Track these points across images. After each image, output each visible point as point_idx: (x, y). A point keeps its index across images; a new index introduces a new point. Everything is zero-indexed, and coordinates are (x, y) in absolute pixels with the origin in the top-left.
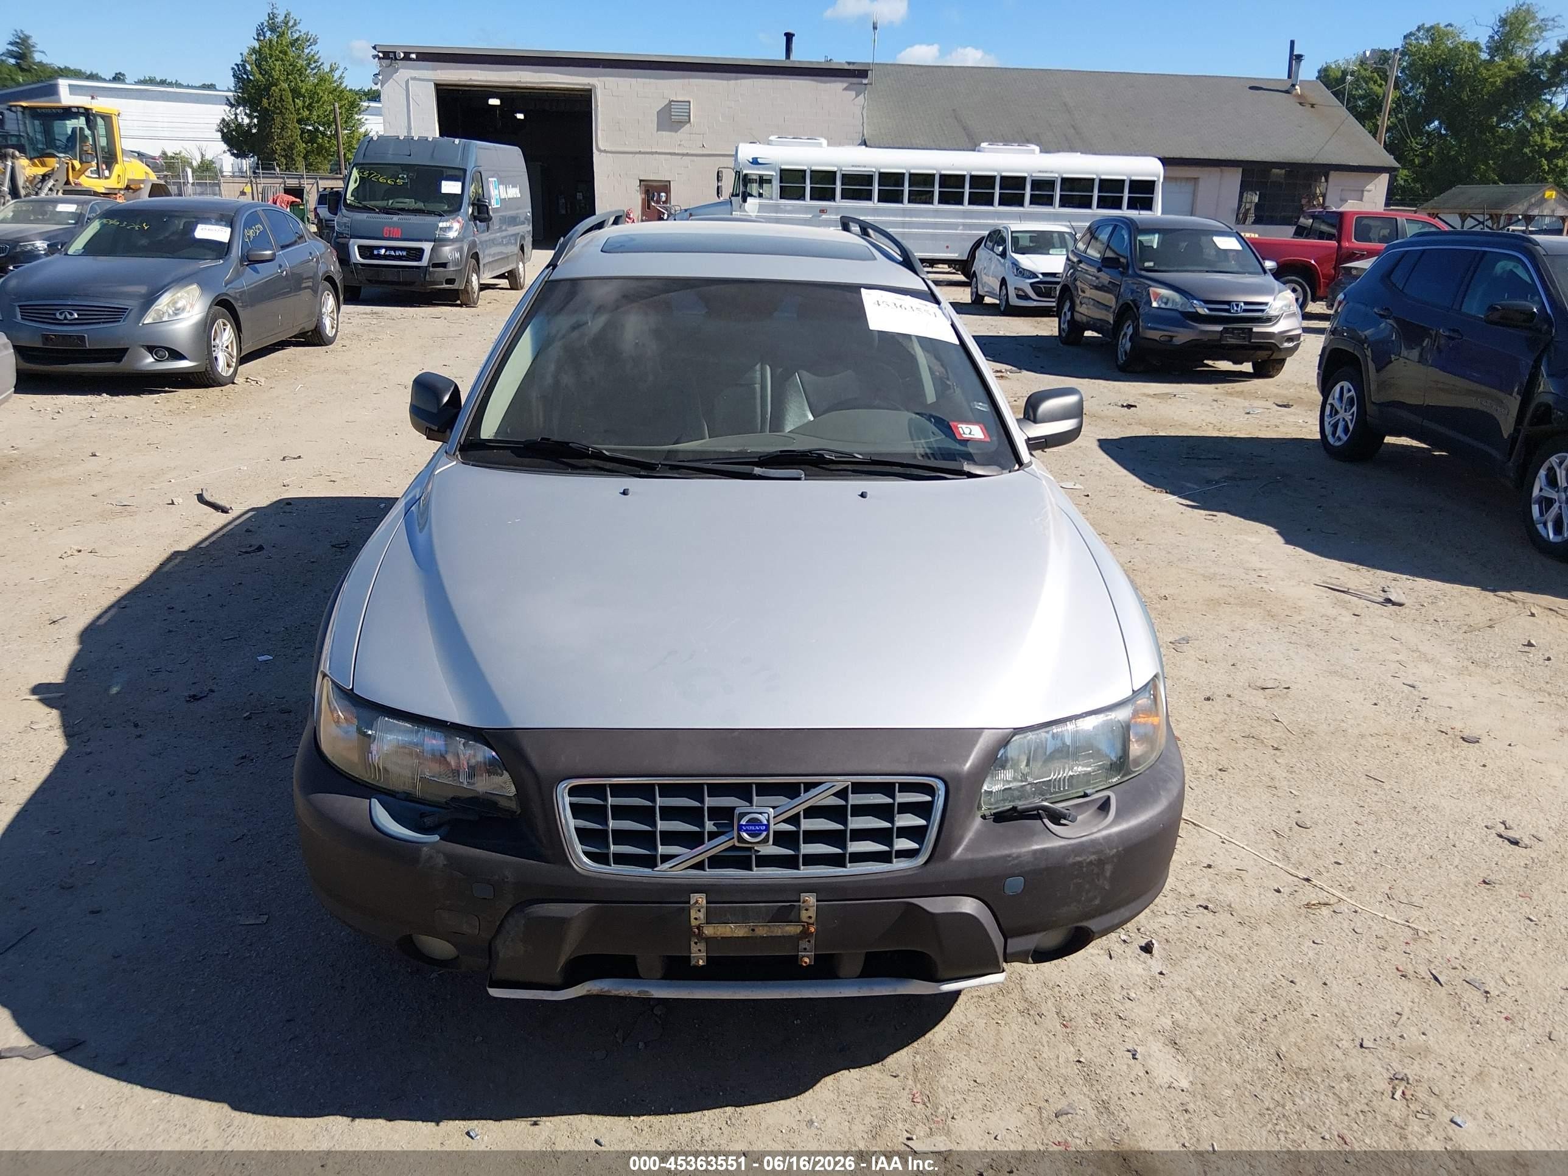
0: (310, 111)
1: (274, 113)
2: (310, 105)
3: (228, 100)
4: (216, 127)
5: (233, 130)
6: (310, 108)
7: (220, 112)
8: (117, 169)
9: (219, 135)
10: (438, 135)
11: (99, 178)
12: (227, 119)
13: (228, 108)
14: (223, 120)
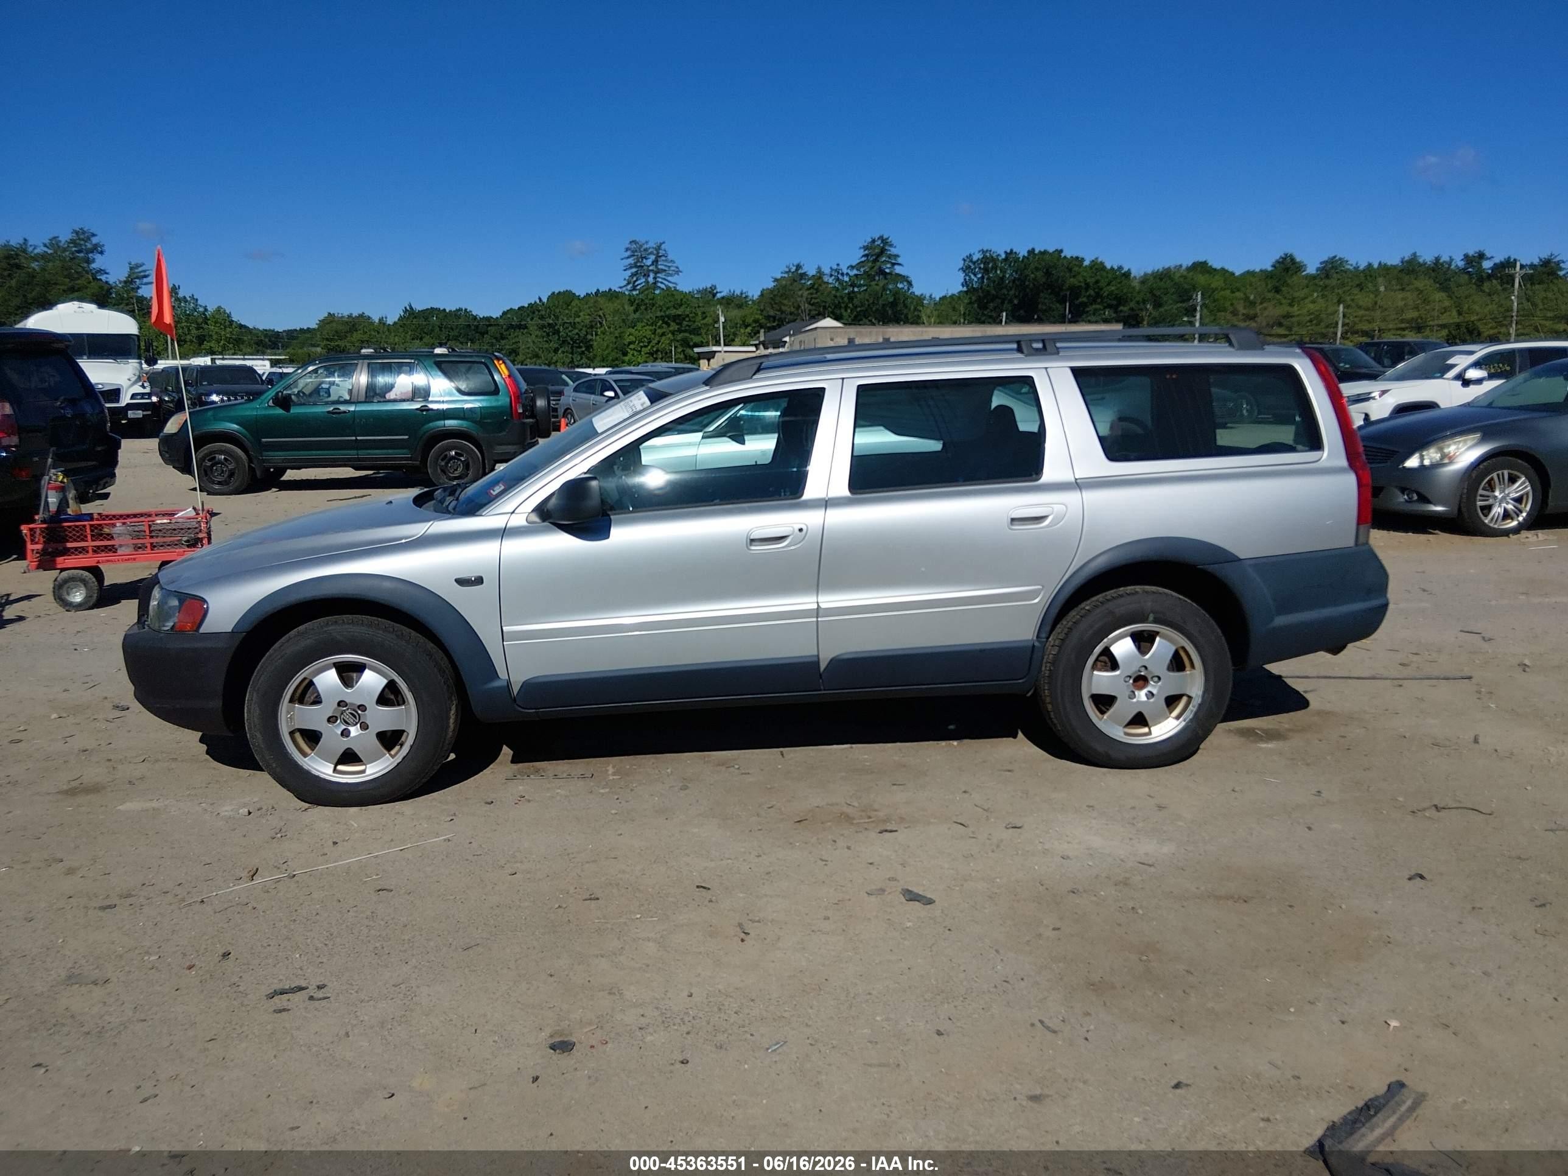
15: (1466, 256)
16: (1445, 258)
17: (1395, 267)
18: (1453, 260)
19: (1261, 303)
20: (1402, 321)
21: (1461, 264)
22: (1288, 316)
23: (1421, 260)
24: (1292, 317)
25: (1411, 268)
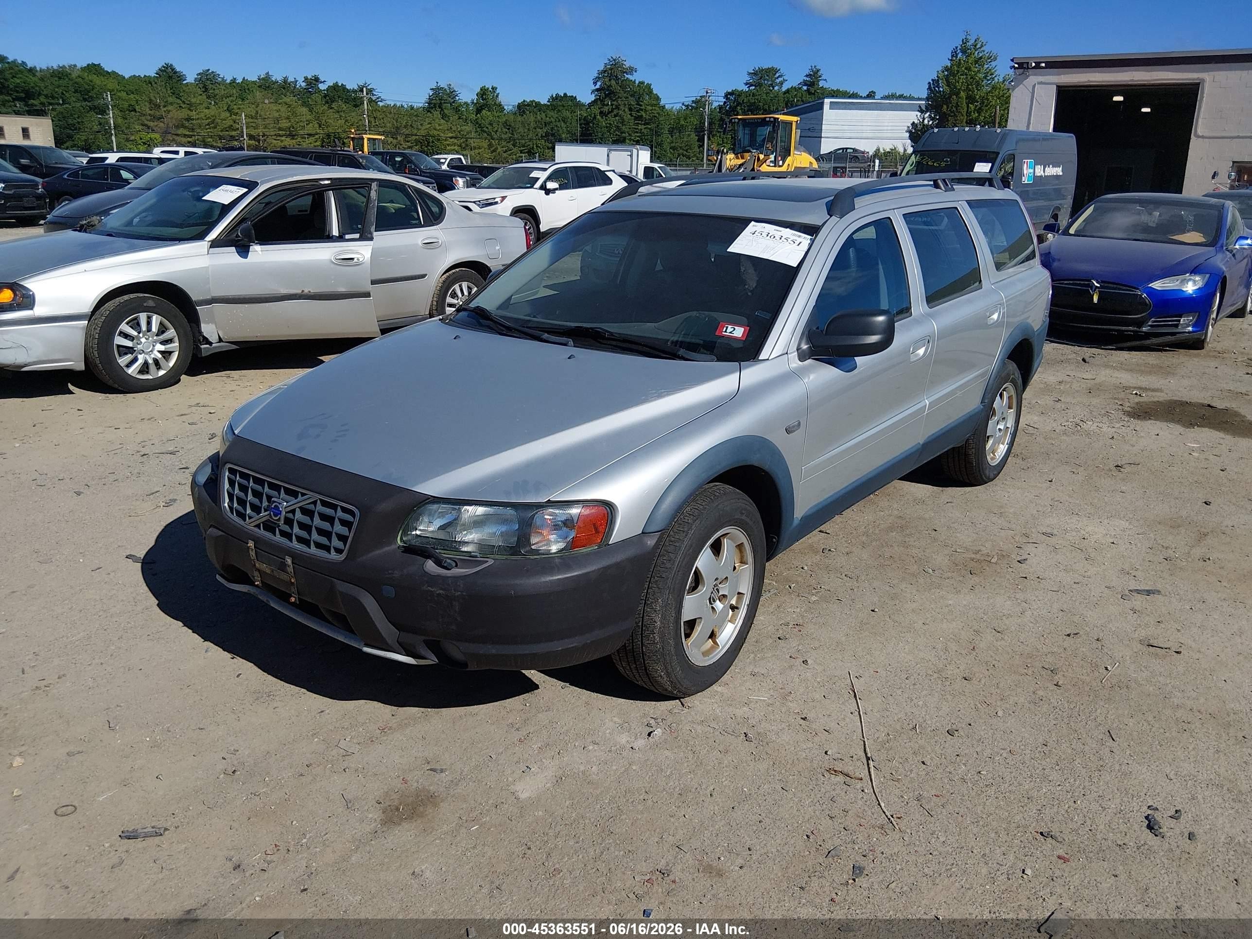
0: (979, 113)
1: (950, 116)
2: (980, 108)
3: (920, 107)
4: (906, 128)
5: (919, 130)
6: (979, 111)
7: (913, 117)
8: (789, 160)
9: (908, 135)
10: (1051, 130)
11: (775, 166)
12: (916, 122)
13: (919, 114)
14: (914, 122)
15: (306, 78)
16: (291, 79)
17: (254, 82)
18: (297, 81)
19: (165, 106)
20: (280, 129)
21: (303, 84)
22: (189, 119)
23: (273, 79)
24: (193, 119)
25: (266, 84)
